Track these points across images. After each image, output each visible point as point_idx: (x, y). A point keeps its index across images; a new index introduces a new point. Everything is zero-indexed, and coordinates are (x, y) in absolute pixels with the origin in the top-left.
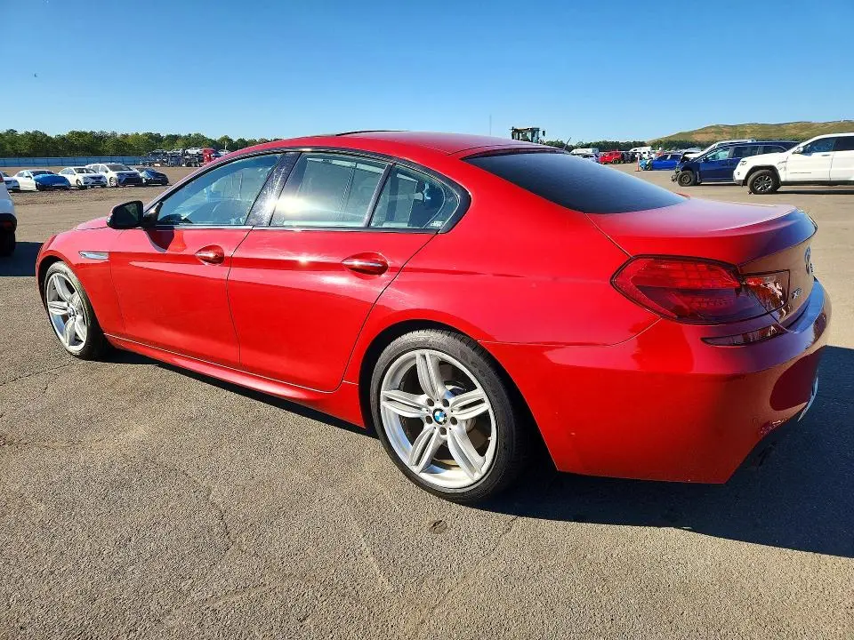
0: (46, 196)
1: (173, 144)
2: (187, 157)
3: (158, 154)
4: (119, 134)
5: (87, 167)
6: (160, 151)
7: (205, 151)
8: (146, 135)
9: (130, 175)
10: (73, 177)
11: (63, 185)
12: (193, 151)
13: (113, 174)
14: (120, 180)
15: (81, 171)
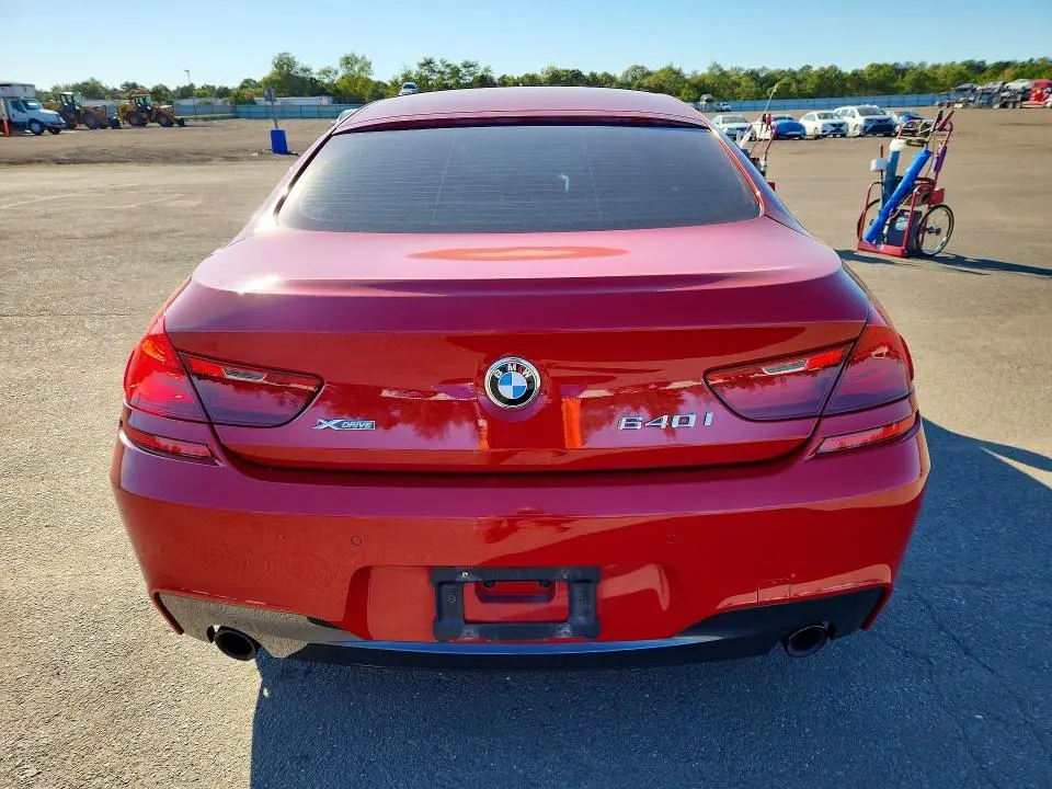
0: (778, 143)
1: (998, 75)
2: (1006, 94)
3: (965, 90)
4: (929, 64)
5: (836, 111)
6: (967, 85)
7: (1036, 85)
8: (964, 64)
9: (880, 121)
10: (812, 122)
11: (798, 133)
12: (1018, 85)
13: (860, 120)
14: (865, 127)
15: (826, 116)
